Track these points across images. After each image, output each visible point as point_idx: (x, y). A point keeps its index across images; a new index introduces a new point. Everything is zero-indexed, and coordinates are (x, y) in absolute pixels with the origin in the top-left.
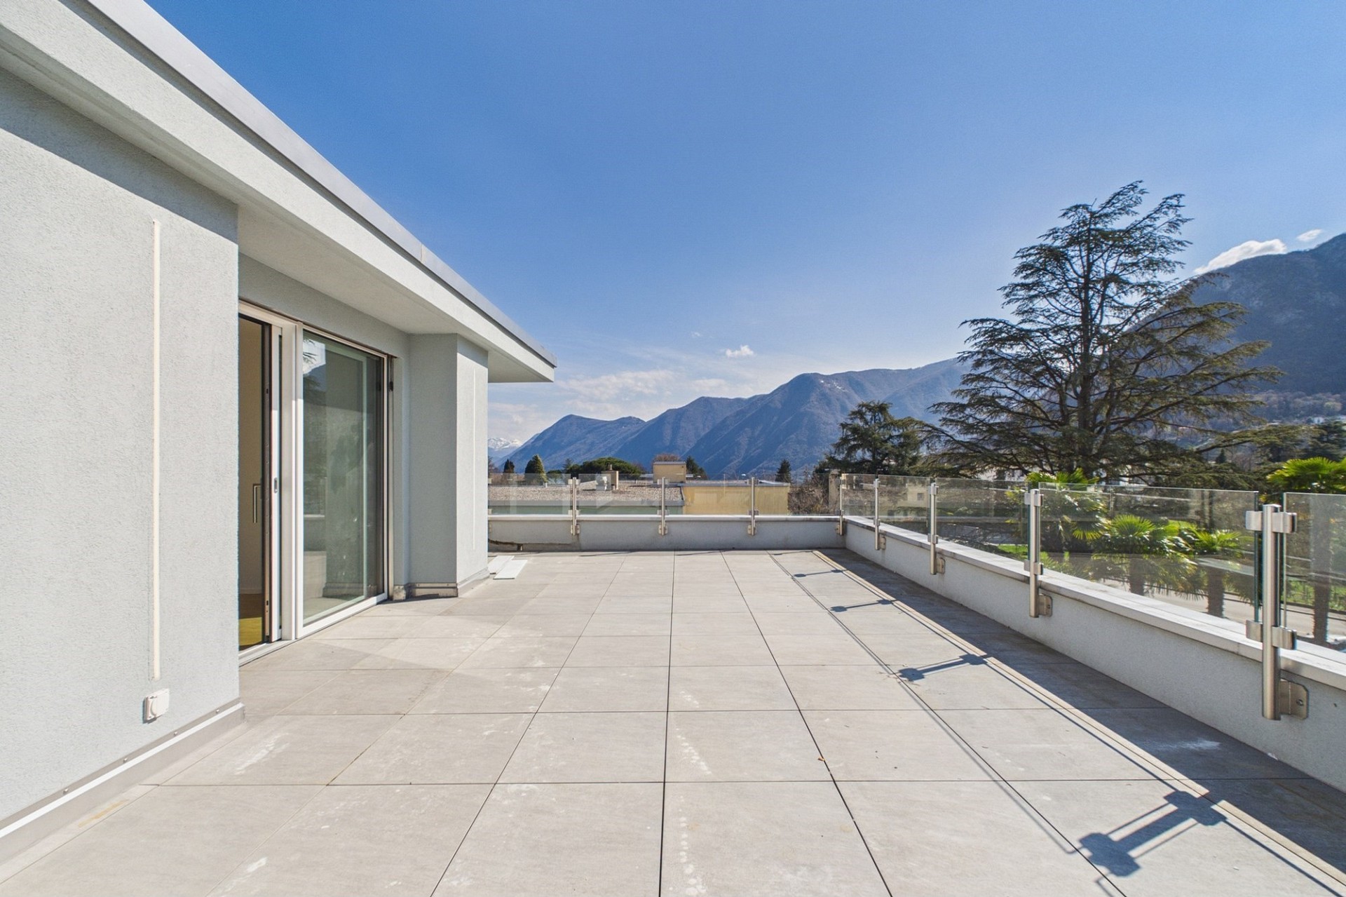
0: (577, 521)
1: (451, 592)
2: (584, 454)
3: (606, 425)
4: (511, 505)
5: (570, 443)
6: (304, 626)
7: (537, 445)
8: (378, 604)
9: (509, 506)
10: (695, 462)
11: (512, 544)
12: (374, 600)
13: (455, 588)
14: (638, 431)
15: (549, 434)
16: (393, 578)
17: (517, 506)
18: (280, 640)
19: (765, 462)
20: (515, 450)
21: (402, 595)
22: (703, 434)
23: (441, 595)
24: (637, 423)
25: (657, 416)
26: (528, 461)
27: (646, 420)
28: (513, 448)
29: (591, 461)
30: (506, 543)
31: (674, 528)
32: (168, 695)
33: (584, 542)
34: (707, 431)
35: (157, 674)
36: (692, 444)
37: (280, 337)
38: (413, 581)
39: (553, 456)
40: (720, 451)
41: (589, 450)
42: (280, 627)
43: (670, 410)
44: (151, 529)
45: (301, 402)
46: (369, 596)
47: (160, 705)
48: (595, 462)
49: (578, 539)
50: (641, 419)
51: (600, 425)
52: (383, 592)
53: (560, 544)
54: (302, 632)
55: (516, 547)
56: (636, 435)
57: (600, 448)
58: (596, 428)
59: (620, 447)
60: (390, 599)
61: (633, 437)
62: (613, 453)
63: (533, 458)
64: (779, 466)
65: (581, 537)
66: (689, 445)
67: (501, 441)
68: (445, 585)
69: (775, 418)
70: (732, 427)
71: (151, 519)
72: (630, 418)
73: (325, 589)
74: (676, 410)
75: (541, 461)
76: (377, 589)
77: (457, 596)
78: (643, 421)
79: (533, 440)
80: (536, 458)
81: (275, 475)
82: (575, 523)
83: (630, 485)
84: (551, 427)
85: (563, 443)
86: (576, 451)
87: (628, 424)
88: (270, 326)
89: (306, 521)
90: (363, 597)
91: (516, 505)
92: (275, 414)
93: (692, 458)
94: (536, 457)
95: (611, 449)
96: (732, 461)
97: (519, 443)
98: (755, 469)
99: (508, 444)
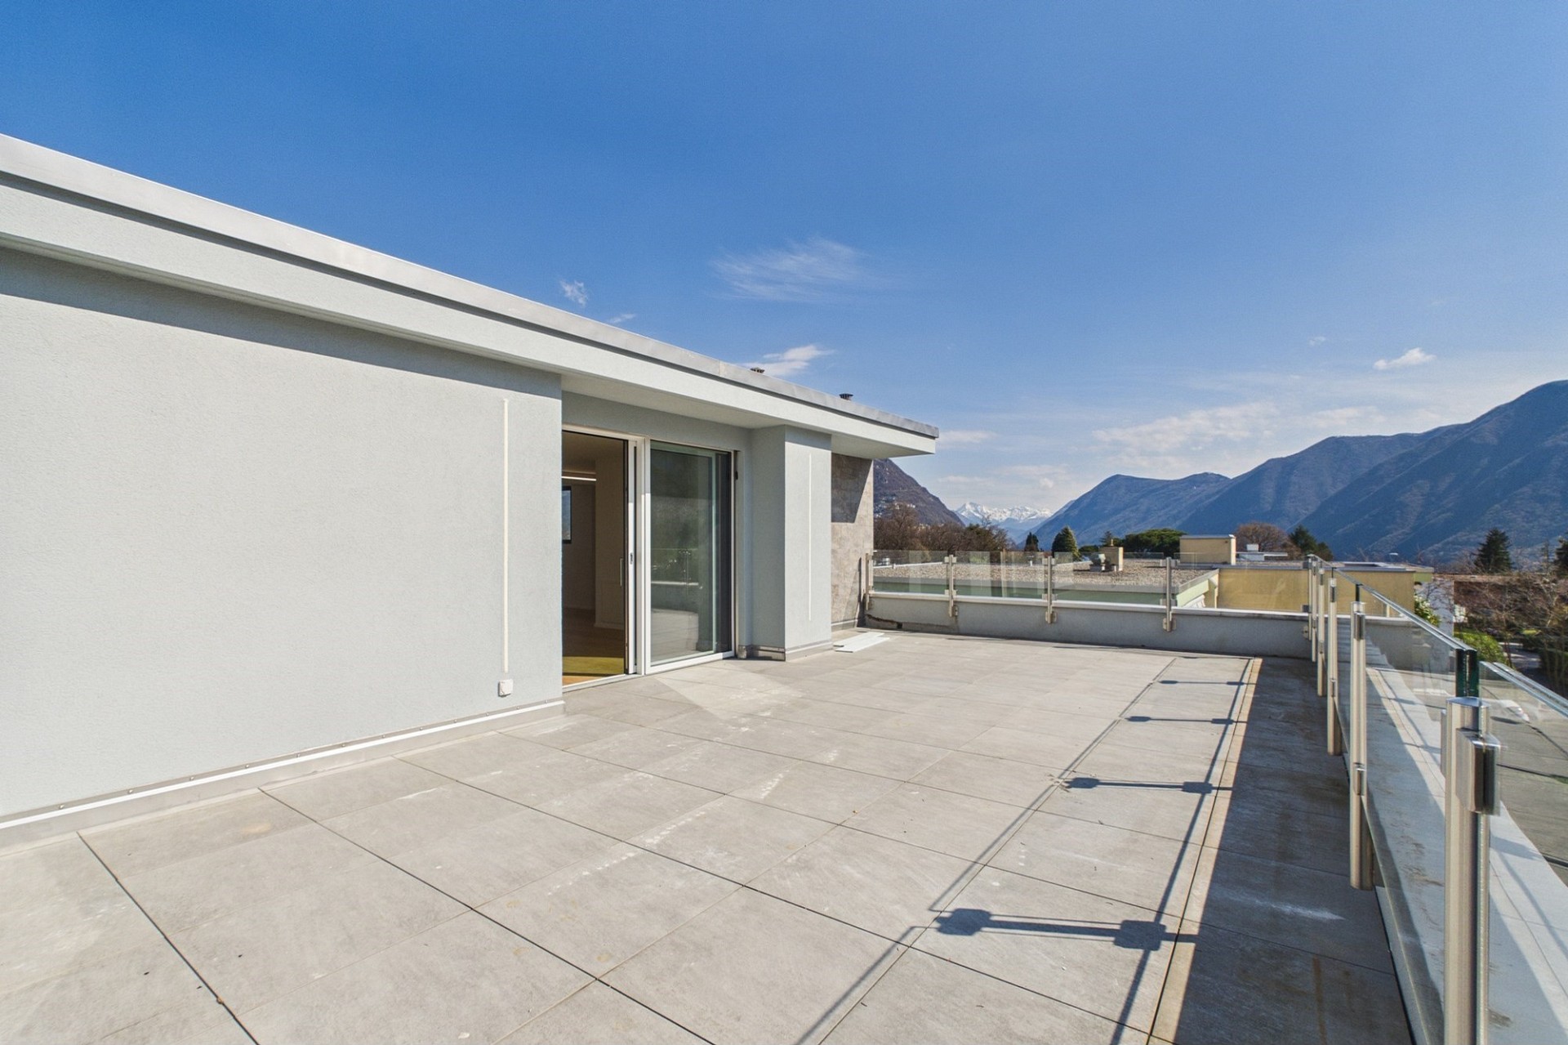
0: (955, 602)
1: (780, 656)
2: (1135, 525)
3: (1168, 485)
4: (910, 582)
5: (1116, 511)
6: (652, 666)
7: (1072, 514)
8: (724, 659)
9: (908, 584)
10: (1310, 534)
11: (892, 622)
12: (720, 655)
13: (784, 653)
14: (1217, 493)
15: (1086, 501)
16: (739, 637)
17: (922, 585)
18: (635, 673)
19: (1459, 534)
20: (1044, 520)
21: (744, 655)
22: (1332, 492)
23: (773, 658)
24: (1216, 482)
25: (1250, 470)
26: (1056, 534)
27: (1231, 476)
28: (1041, 519)
29: (1138, 533)
30: (887, 621)
31: (1064, 615)
32: (512, 683)
33: (962, 626)
34: (1340, 487)
35: (506, 670)
36: (1312, 509)
37: (635, 448)
38: (755, 644)
39: (1093, 527)
40: (1366, 517)
41: (1144, 519)
42: (636, 664)
43: (1273, 460)
44: (503, 582)
45: (648, 496)
46: (717, 652)
47: (507, 687)
48: (1142, 535)
49: (957, 622)
50: (1223, 475)
51: (1159, 486)
52: (731, 650)
53: (937, 626)
54: (650, 670)
55: (895, 625)
56: (1217, 496)
57: (1159, 517)
58: (1153, 491)
59: (1189, 514)
60: (735, 657)
61: (1211, 500)
62: (1178, 523)
63: (1063, 531)
64: (1484, 541)
65: (959, 619)
66: (1307, 509)
67: (1026, 510)
68: (776, 649)
69: (1485, 461)
70: (1389, 481)
71: (503, 577)
72: (1206, 474)
73: (697, 644)
74: (1282, 459)
75: (1073, 534)
76: (725, 645)
77: (784, 660)
78: (1226, 478)
79: (1065, 509)
80: (1066, 532)
81: (631, 550)
82: (952, 604)
83: (1144, 565)
84: (1089, 493)
85: (1106, 512)
86: (1124, 521)
87: (1202, 483)
88: (627, 441)
89: (652, 585)
90: (712, 652)
91: (920, 582)
92: (631, 506)
93: (1305, 528)
94: (1066, 529)
95: (1175, 518)
96: (1388, 532)
97: (1048, 513)
98: (1439, 545)
99: (1035, 514)
